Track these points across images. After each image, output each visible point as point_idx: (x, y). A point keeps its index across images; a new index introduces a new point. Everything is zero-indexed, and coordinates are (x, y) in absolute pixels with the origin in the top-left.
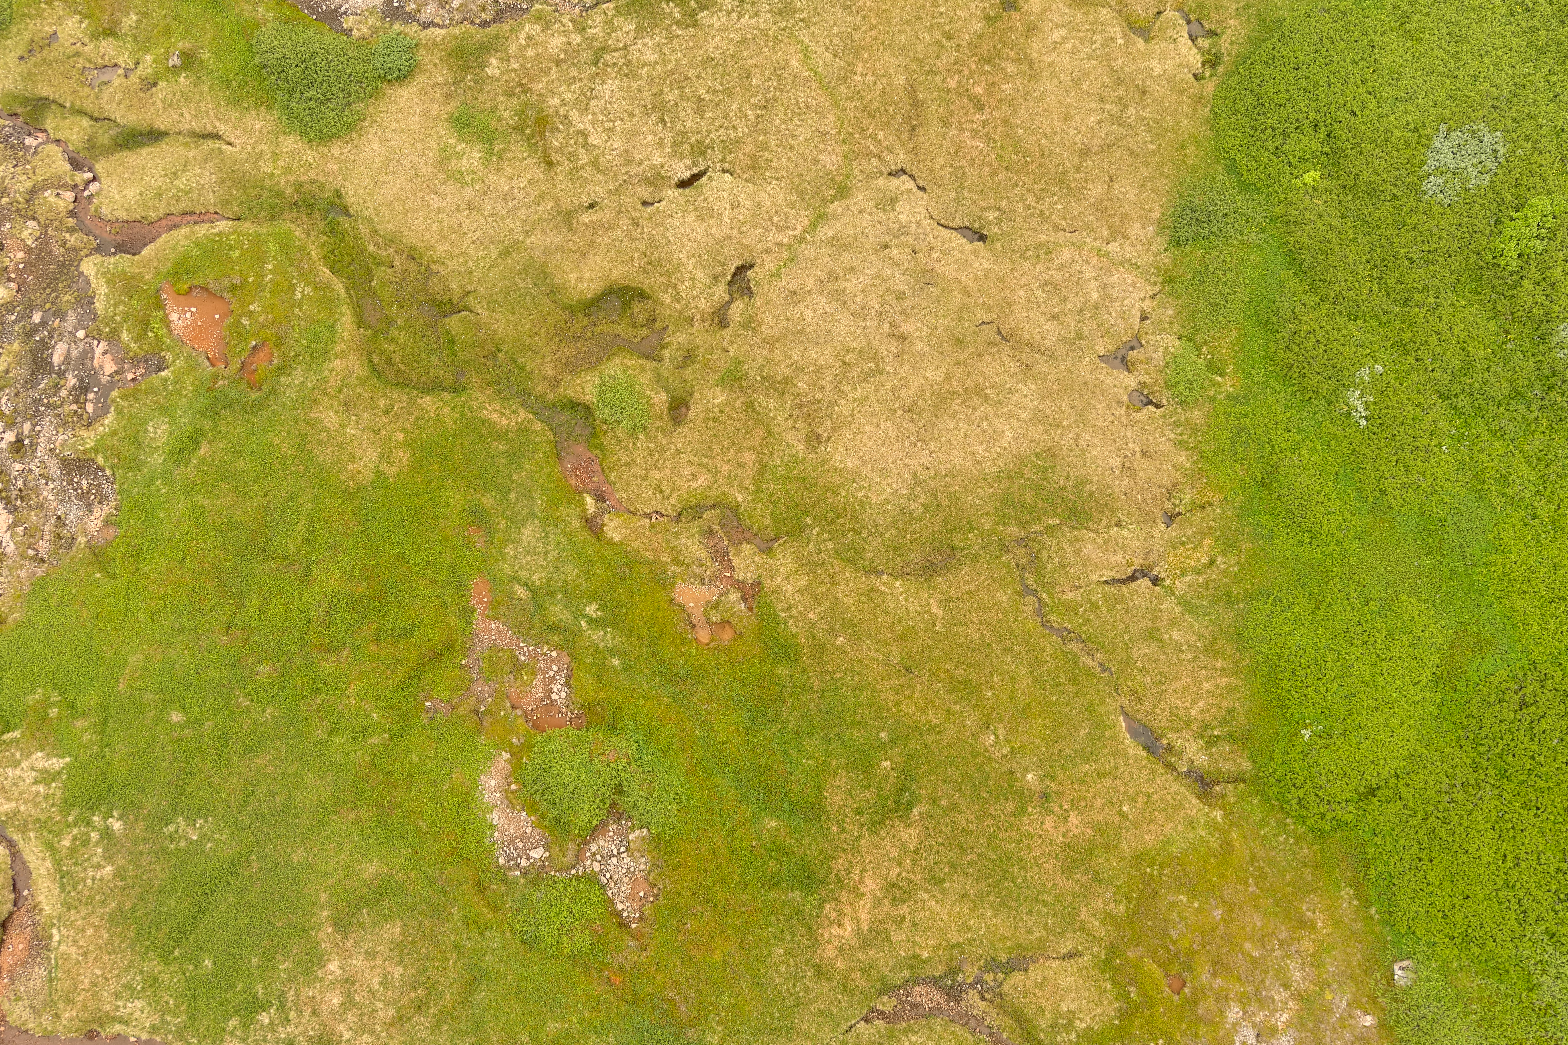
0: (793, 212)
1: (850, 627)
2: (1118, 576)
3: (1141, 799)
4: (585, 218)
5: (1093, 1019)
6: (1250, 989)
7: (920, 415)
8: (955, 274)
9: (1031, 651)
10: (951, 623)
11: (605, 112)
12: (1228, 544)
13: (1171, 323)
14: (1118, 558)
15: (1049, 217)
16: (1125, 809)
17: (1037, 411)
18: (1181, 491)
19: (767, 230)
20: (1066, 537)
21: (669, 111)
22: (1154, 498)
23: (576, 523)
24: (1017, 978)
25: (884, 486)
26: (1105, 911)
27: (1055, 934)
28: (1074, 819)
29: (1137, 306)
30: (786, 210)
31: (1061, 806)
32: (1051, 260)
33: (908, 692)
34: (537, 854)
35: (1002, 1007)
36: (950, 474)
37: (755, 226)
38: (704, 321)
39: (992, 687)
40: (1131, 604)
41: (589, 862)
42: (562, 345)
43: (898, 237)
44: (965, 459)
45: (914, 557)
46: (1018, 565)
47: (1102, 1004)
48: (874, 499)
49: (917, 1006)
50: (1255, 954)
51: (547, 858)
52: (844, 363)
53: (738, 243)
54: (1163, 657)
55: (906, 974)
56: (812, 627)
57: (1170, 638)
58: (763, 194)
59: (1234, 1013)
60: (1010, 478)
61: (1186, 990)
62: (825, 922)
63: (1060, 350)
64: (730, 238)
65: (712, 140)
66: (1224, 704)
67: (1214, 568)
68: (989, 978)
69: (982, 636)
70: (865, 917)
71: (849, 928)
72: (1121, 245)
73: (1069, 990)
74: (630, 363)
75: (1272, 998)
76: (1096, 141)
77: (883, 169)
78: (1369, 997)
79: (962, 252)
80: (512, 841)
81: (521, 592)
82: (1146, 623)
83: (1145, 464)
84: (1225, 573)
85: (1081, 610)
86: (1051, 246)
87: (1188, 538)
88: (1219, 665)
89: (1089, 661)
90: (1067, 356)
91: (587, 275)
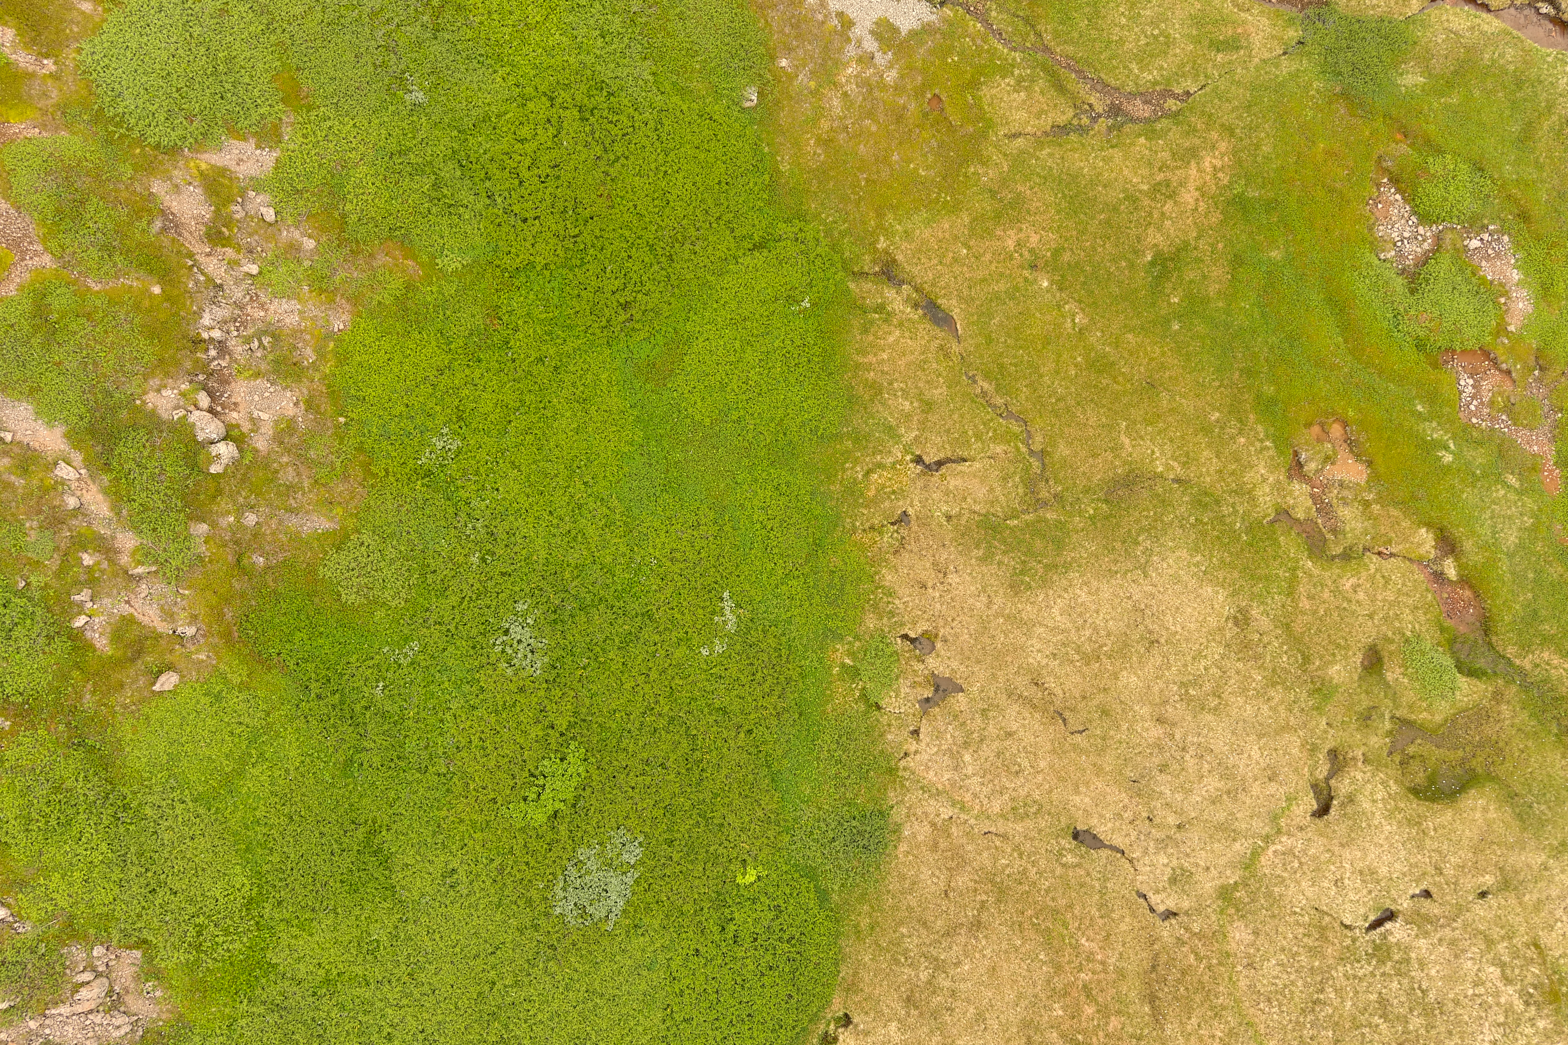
0: (1279, 872)
1: (1206, 430)
2: (954, 465)
3: (948, 260)
4: (1488, 880)
5: (999, 85)
6: (877, 94)
7: (1142, 638)
8: (1108, 790)
9: (1040, 396)
10: (1111, 427)
11: (1485, 1007)
12: (852, 491)
13: (889, 725)
14: (954, 483)
15: (1013, 850)
16: (965, 251)
17: (1028, 635)
18: (891, 546)
19: (1304, 852)
20: (1002, 507)
21: (1419, 1004)
22: (916, 540)
23: (1468, 545)
24: (1062, 120)
25: (1175, 566)
26: (987, 167)
27: (1029, 153)
28: (1010, 244)
29: (923, 744)
30: (1285, 875)
31: (1021, 255)
32: (1013, 799)
33: (1154, 364)
34: (1475, 243)
35: (1074, 98)
36: (1113, 574)
37: (1315, 858)
38: (1354, 758)
39: (1076, 366)
40: (944, 438)
41: (1428, 234)
42: (1494, 737)
43: (1168, 837)
44: (1098, 589)
45: (1145, 494)
46: (1047, 481)
47: (991, 97)
48: (1184, 553)
49: (1146, 102)
50: (868, 122)
51: (1465, 239)
52: (1219, 697)
53: (1332, 839)
54: (921, 385)
55: (1158, 126)
56: (1241, 429)
57: (912, 403)
58: (1309, 894)
59: (891, 76)
60: (1056, 566)
61: (929, 96)
62: (1227, 170)
63: (1002, 700)
64: (1342, 845)
65: (1369, 964)
66: (871, 338)
67: (865, 468)
68: (1085, 121)
69: (1084, 412)
70: (1193, 172)
71: (1207, 164)
72: (938, 815)
73: (1018, 109)
74: (1425, 715)
75: (857, 85)
76: (963, 939)
77: (1186, 919)
78: (779, 81)
79: (1101, 816)
80: (1498, 255)
81: (1512, 480)
82: (933, 418)
83: (923, 576)
84: (856, 461)
85: (990, 434)
86: (1011, 816)
87: (889, 497)
88: (872, 374)
89: (986, 385)
90: (996, 693)
91: (1478, 815)
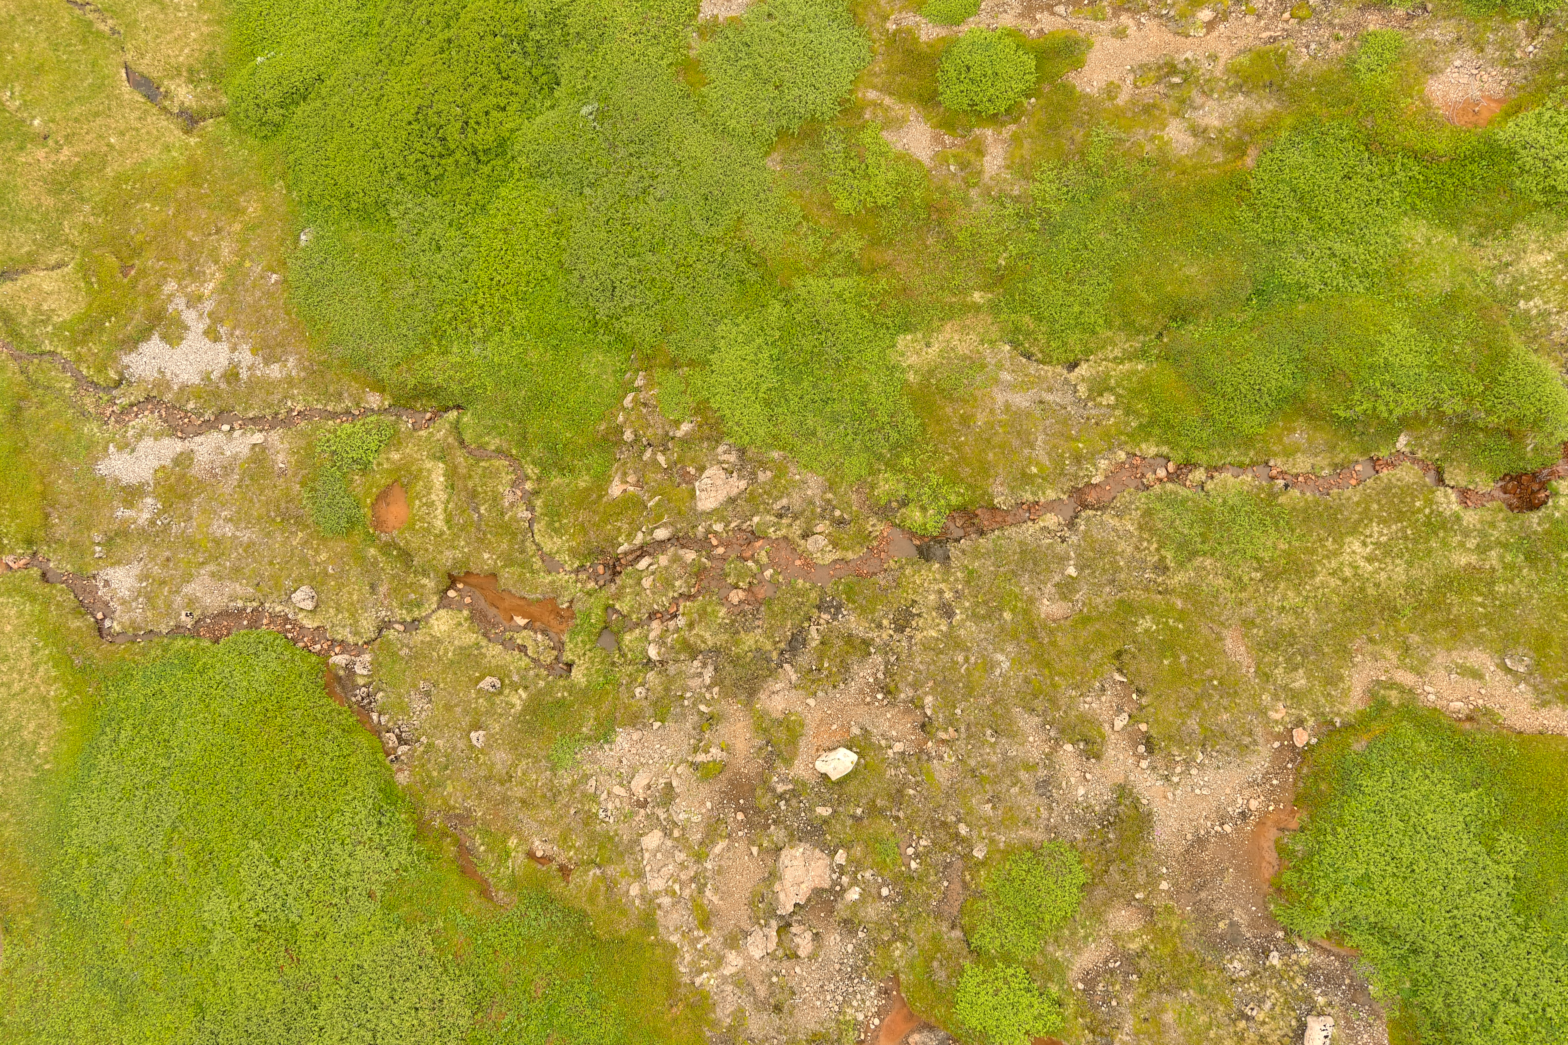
3: (129, 133)
5: (68, 314)
6: (185, 266)
16: (112, 140)
26: (84, 223)
27: (43, 248)
28: (66, 151)
31: (57, 142)
39: (13, 52)
47: (77, 299)
50: (196, 239)
59: (171, 286)
66: (205, 48)
73: (52, 293)
75: (204, 273)
78: (279, 261)
88: (206, 17)
89: (102, 27)
